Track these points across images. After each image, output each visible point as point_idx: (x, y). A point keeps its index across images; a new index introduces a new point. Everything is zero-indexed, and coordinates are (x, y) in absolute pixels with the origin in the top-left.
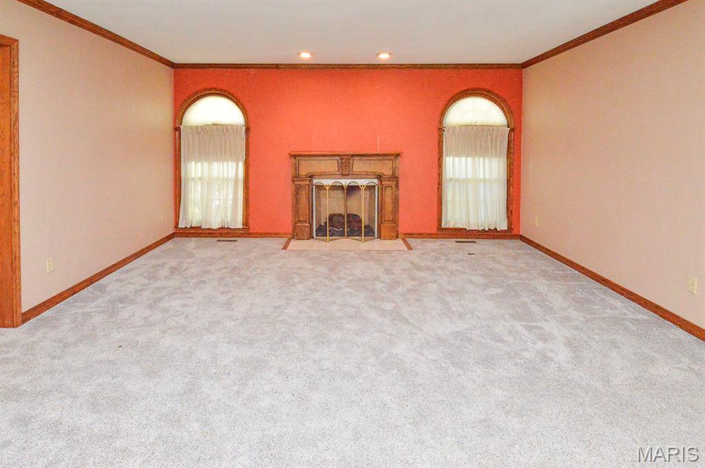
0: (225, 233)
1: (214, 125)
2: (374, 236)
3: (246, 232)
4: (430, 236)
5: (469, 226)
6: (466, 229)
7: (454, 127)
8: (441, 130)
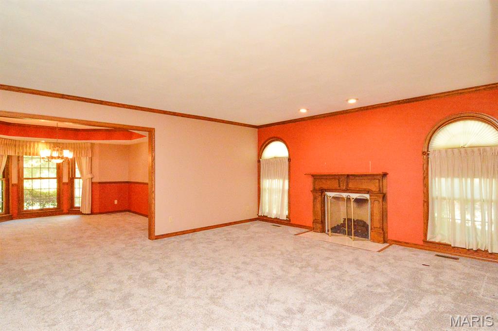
0: (277, 221)
1: (275, 158)
2: (368, 238)
3: (288, 222)
4: (416, 246)
5: (454, 243)
6: (451, 245)
7: (440, 151)
8: (426, 154)
